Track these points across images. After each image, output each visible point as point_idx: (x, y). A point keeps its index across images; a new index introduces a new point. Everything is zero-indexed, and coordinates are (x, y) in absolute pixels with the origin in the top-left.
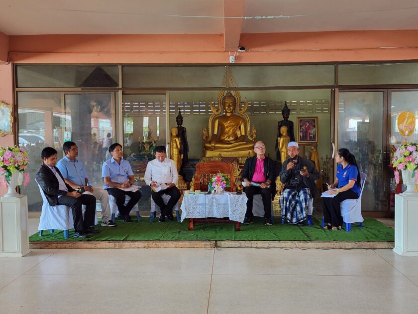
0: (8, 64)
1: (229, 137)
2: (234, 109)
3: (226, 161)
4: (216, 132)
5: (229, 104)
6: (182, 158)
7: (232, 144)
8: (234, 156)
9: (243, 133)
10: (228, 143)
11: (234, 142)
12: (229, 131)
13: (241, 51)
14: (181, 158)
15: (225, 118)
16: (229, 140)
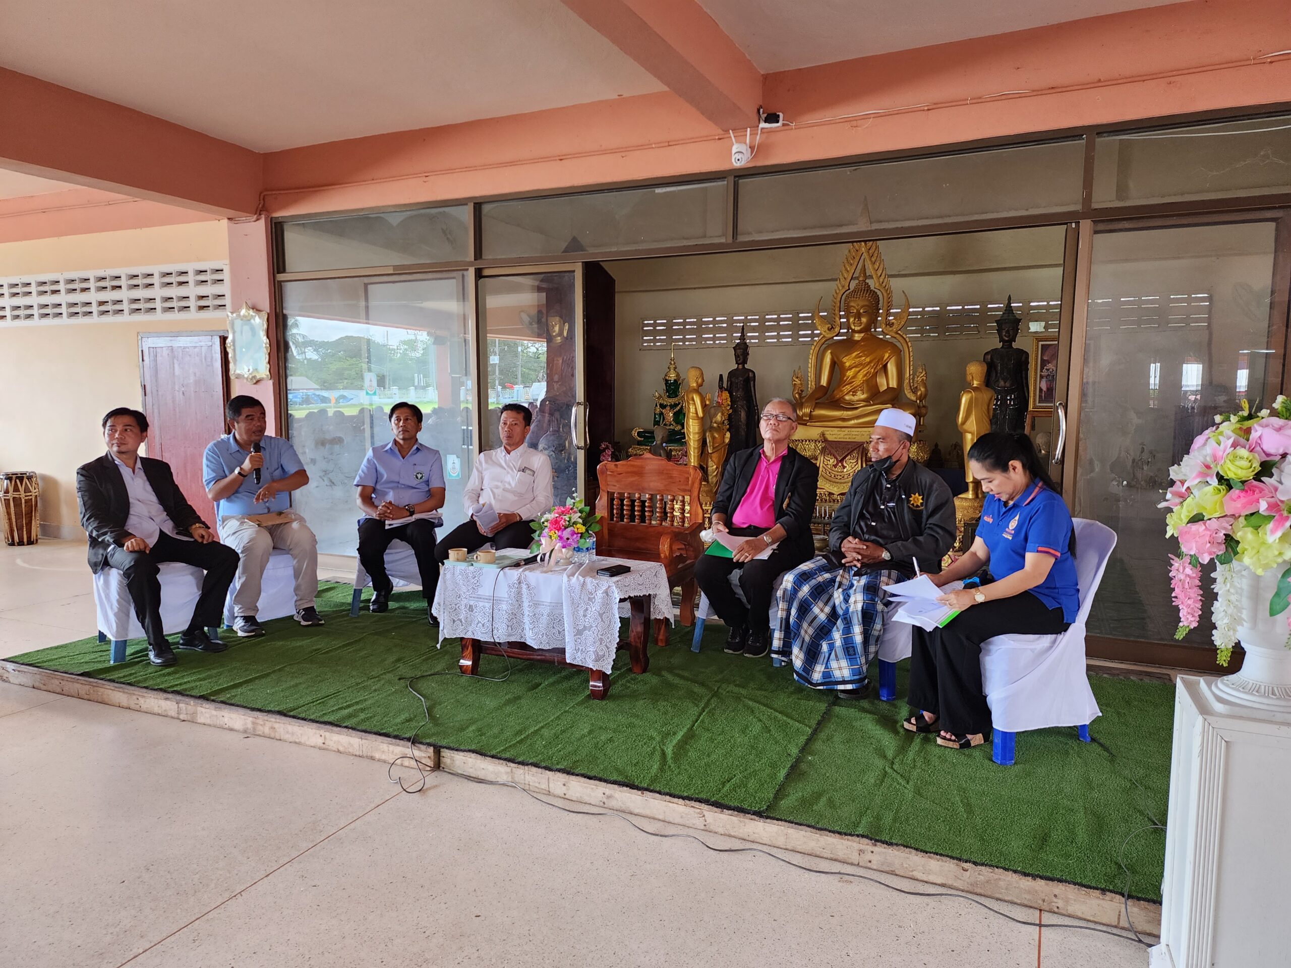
0: (258, 220)
1: (854, 393)
2: (873, 322)
3: (833, 451)
4: (824, 382)
5: (858, 311)
6: (727, 441)
7: (857, 408)
8: (859, 439)
9: (893, 383)
10: (851, 406)
11: (863, 404)
12: (854, 377)
13: (767, 125)
14: (724, 442)
15: (849, 345)
16: (855, 398)
